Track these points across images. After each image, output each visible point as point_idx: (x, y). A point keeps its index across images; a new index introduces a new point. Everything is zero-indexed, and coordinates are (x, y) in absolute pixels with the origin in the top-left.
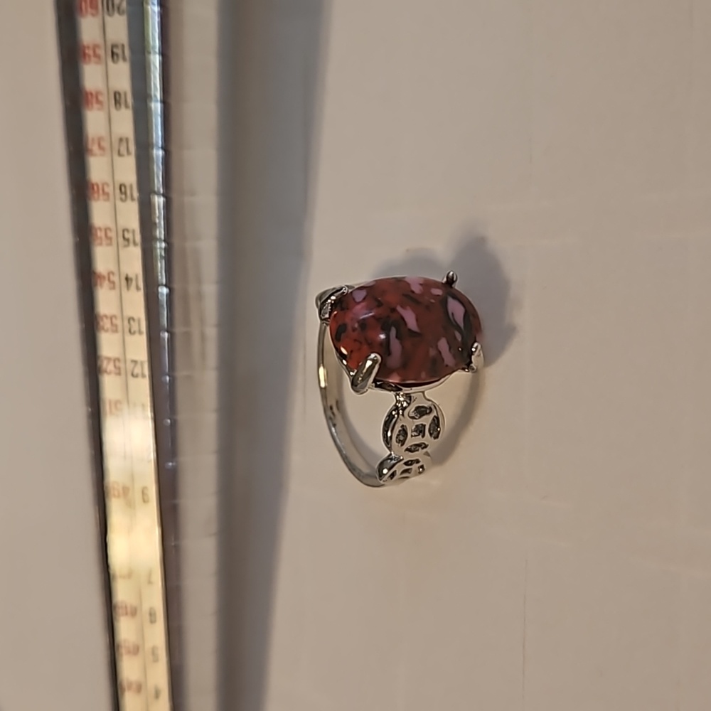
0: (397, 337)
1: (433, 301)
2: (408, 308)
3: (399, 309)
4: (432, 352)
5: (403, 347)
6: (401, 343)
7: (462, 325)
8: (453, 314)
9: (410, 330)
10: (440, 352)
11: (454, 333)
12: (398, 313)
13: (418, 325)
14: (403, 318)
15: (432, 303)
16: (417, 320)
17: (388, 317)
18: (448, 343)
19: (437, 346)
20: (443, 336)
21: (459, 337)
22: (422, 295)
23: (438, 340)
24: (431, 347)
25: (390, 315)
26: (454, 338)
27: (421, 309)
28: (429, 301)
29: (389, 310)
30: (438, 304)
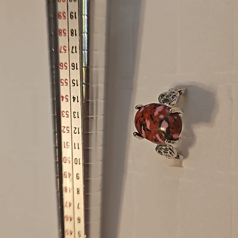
0: (143, 129)
1: (158, 120)
2: (149, 121)
3: (146, 120)
5: (145, 133)
6: (145, 131)
7: (165, 132)
9: (147, 128)
10: (157, 138)
12: (145, 121)
13: (150, 128)
14: (146, 124)
15: (157, 121)
16: (150, 126)
17: (142, 122)
19: (156, 136)
20: (158, 134)
21: (163, 135)
22: (156, 117)
23: (156, 134)
24: (154, 136)
25: (143, 121)
26: (162, 135)
27: (153, 122)
28: (156, 120)
29: (143, 120)
30: (158, 122)
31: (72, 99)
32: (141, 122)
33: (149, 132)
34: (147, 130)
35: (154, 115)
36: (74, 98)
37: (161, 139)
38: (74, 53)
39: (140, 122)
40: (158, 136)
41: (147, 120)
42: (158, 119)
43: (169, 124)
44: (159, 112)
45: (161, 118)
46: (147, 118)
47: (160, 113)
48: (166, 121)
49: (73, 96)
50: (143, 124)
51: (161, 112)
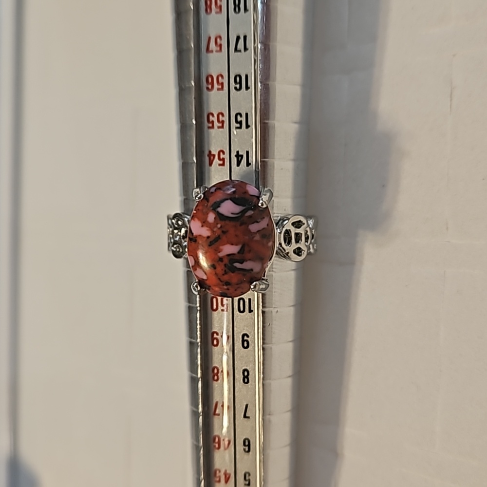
0: (242, 263)
1: (219, 226)
2: (221, 247)
3: (221, 255)
4: (257, 237)
5: (250, 260)
6: (246, 261)
7: (244, 208)
8: (232, 214)
9: (238, 253)
10: (258, 231)
11: (247, 216)
12: (224, 257)
13: (236, 244)
14: (228, 255)
15: (221, 227)
16: (232, 244)
17: (225, 265)
18: (253, 223)
19: (254, 233)
20: (248, 226)
21: (250, 213)
22: (213, 232)
23: (250, 231)
24: (253, 237)
25: (224, 263)
26: (250, 217)
27: (224, 238)
28: (219, 228)
29: (220, 263)
30: (223, 223)
31: (234, 160)
32: (227, 270)
33: (246, 249)
34: (243, 253)
35: (208, 237)
36: (239, 157)
37: (260, 221)
38: (240, 51)
39: (226, 273)
40: (253, 225)
41: (219, 252)
42: (217, 224)
43: (227, 199)
44: (202, 226)
45: (215, 218)
46: (216, 254)
47: (204, 223)
48: (219, 207)
49: (238, 152)
50: (230, 263)
51: (201, 222)
